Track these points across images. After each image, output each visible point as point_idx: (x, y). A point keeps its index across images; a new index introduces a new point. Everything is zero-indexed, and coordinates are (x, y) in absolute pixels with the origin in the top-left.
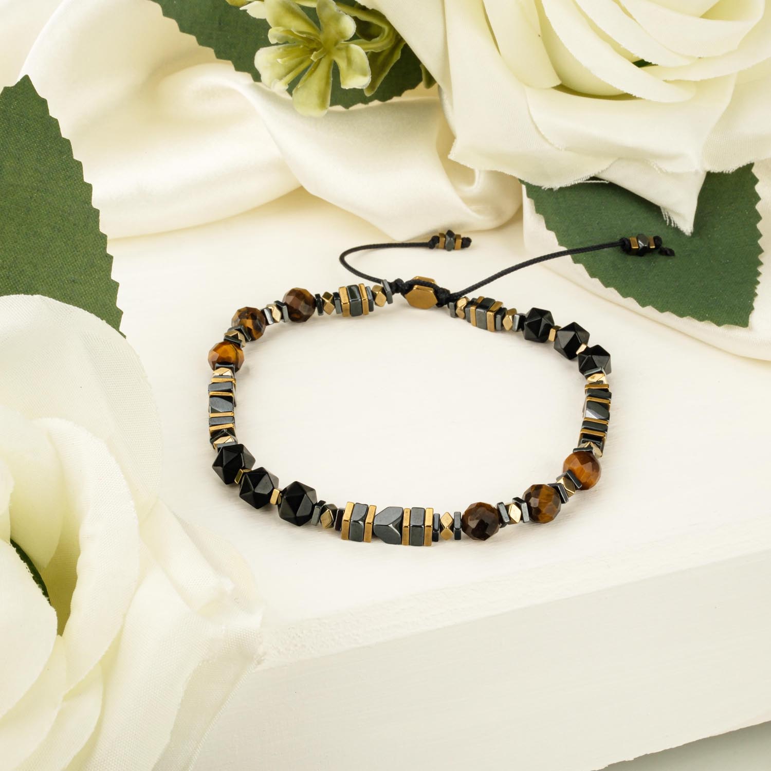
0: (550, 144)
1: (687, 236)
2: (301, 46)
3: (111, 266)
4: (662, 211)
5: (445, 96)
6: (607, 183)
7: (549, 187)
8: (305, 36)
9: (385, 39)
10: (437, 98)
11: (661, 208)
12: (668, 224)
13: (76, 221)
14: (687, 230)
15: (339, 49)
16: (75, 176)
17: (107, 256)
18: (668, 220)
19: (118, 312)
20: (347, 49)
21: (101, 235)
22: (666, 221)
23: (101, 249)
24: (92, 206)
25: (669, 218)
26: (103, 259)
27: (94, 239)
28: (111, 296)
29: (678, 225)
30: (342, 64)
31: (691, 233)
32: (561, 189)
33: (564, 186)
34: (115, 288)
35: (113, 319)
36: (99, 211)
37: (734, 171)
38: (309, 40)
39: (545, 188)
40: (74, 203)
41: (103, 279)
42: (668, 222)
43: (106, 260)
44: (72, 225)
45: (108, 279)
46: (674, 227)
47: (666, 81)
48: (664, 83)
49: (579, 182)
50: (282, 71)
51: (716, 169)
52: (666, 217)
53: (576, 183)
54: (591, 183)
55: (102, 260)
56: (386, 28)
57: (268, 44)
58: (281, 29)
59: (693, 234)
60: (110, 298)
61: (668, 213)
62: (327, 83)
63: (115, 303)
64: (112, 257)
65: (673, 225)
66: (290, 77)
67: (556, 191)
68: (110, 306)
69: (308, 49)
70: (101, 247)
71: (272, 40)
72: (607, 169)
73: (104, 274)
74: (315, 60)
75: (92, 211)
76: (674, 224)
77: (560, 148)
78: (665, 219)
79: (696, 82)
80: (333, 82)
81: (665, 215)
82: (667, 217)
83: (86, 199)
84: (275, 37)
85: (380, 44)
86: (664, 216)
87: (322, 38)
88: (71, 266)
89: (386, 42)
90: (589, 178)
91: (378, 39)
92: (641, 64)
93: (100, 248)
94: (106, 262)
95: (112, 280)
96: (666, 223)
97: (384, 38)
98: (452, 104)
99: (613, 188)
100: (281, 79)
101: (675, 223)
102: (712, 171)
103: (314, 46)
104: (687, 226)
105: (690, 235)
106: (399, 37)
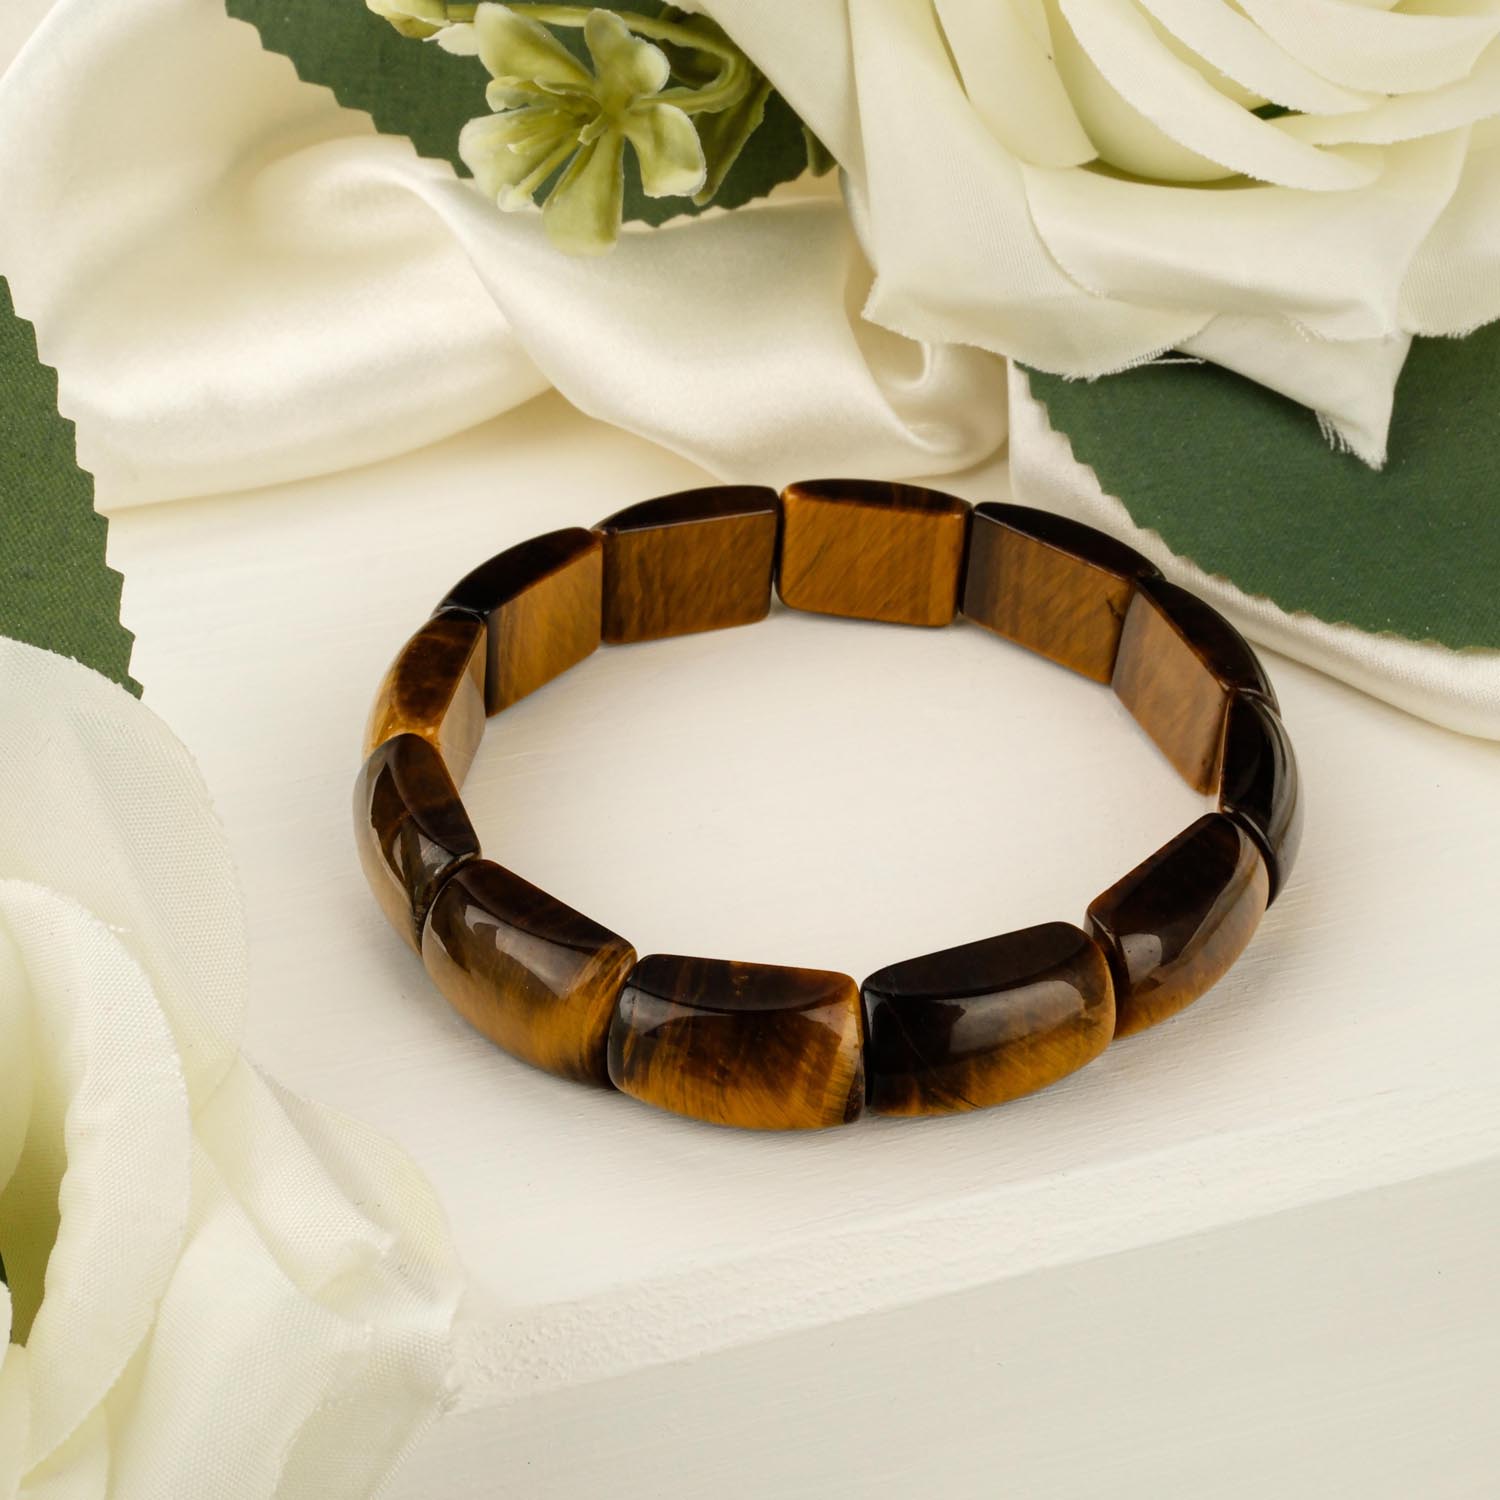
0: (1075, 284)
1: (1373, 471)
2: (556, 112)
3: (105, 538)
4: (1320, 420)
5: (854, 192)
6: (1200, 362)
7: (1077, 376)
8: (563, 92)
9: (730, 84)
10: (838, 198)
11: (1317, 413)
12: (1332, 448)
13: (27, 447)
14: (1373, 457)
15: (635, 114)
16: (19, 352)
17: (94, 520)
18: (1332, 438)
19: (124, 636)
20: (653, 113)
21: (80, 473)
22: (1329, 440)
23: (83, 504)
24: (58, 413)
25: (1335, 434)
26: (87, 524)
27: (65, 484)
28: (107, 603)
29: (1355, 449)
30: (644, 146)
31: (1383, 464)
32: (1103, 379)
33: (1109, 373)
34: (116, 586)
35: (114, 651)
36: (73, 423)
37: (1470, 332)
38: (571, 100)
39: (1070, 378)
40: (21, 411)
41: (88, 567)
42: (1332, 443)
43: (95, 526)
44: (18, 455)
45: (100, 566)
46: (1346, 454)
47: (1319, 146)
48: (1317, 151)
49: (1142, 362)
50: (519, 166)
51: (1432, 330)
52: (1328, 433)
53: (1136, 364)
54: (1166, 365)
55: (86, 528)
56: (731, 60)
57: (486, 111)
58: (513, 80)
59: (1389, 466)
60: (106, 607)
61: (1331, 423)
62: (614, 185)
63: (117, 619)
64: (105, 521)
65: (1342, 448)
66: (534, 179)
67: (1093, 383)
68: (106, 625)
69: (571, 117)
70: (83, 500)
71: (494, 104)
72: (1199, 333)
73: (90, 558)
74: (588, 143)
75: (60, 426)
76: (1346, 446)
77: (1097, 292)
78: (1325, 436)
79: (1382, 147)
80: (626, 181)
81: (1326, 429)
82: (1330, 432)
83: (44, 401)
84: (499, 96)
85: (719, 95)
86: (1324, 431)
87: (598, 92)
88: (20, 544)
89: (732, 89)
90: (1161, 353)
91: (715, 83)
92: (1269, 112)
93: (79, 503)
94: (94, 530)
95: (109, 569)
96: (1329, 446)
97: (728, 79)
98: (867, 206)
99: (1213, 374)
100: (516, 183)
101: (1348, 443)
102: (1423, 335)
103: (583, 109)
104: (1372, 449)
105: (1380, 468)
106: (759, 77)
